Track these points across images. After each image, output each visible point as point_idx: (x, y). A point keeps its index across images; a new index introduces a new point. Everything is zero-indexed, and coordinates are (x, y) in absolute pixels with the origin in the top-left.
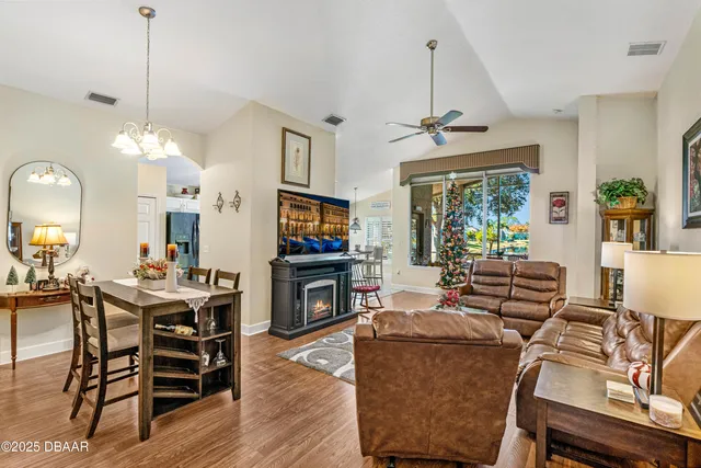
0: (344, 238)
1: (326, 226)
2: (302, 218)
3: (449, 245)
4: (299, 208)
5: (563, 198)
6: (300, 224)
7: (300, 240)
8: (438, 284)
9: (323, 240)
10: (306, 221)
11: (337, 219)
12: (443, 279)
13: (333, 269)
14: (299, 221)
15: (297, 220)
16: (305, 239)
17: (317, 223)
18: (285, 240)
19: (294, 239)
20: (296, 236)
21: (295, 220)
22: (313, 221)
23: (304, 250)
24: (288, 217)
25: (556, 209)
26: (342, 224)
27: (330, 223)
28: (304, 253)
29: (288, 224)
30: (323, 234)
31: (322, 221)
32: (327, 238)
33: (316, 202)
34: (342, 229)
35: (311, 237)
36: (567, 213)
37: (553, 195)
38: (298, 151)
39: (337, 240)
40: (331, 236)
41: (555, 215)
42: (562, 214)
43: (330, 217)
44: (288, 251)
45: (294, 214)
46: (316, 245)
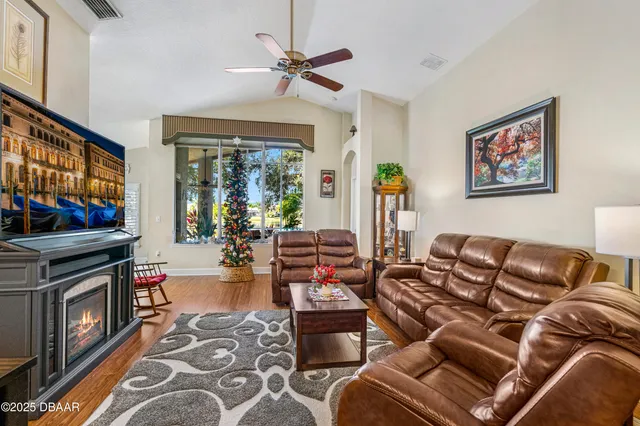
0: (119, 204)
1: (94, 183)
2: (53, 161)
3: (235, 217)
4: (49, 140)
5: (331, 176)
6: (50, 171)
7: (51, 203)
8: (223, 262)
9: (90, 205)
10: (62, 168)
11: (109, 174)
12: (227, 255)
13: (106, 257)
14: (49, 166)
15: (45, 163)
16: (61, 202)
17: (80, 175)
18: (19, 201)
19: (39, 200)
20: (44, 193)
21: (41, 163)
22: (73, 170)
23: (58, 223)
24: (25, 154)
25: (325, 185)
26: (116, 183)
27: (101, 179)
28: (59, 229)
29: (24, 169)
30: (90, 196)
31: (89, 174)
32: (95, 202)
33: (79, 137)
34: (116, 190)
35: (72, 200)
36: (334, 189)
37: (323, 172)
38: (21, 29)
39: (110, 206)
40: (101, 198)
41: (325, 190)
42: (330, 189)
43: (100, 168)
44: (28, 225)
45: (38, 150)
46: (80, 214)
